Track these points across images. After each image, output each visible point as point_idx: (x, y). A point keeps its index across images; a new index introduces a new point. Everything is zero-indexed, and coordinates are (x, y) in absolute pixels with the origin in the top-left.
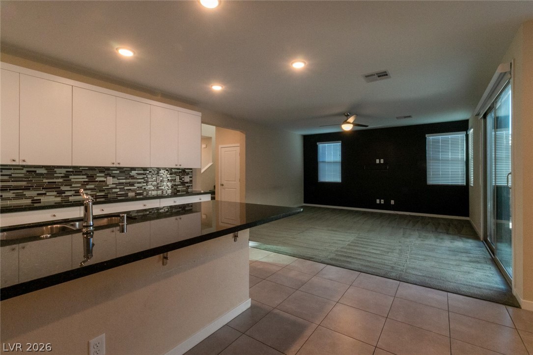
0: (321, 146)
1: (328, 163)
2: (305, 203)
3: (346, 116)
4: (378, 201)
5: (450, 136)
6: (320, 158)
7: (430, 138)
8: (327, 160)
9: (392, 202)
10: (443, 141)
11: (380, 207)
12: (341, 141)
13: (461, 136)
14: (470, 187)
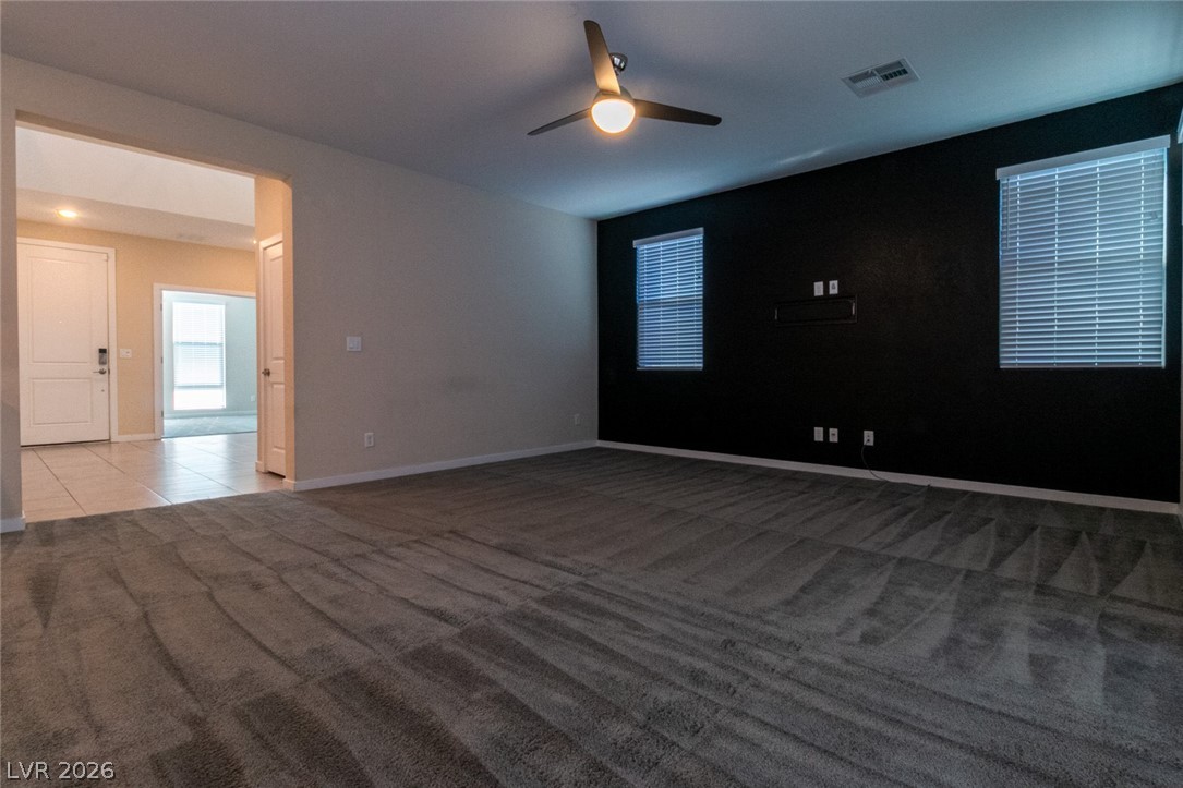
0: (645, 249)
1: (667, 304)
2: (602, 437)
4: (819, 435)
5: (1099, 163)
6: (643, 291)
7: (1015, 181)
8: (664, 294)
9: (869, 437)
10: (1070, 187)
11: (824, 454)
12: (702, 230)
13: (1147, 156)
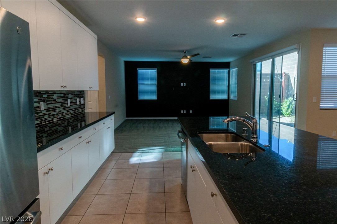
0: (140, 71)
1: (146, 85)
2: (127, 117)
3: (184, 53)
4: (182, 112)
5: (221, 71)
6: (140, 81)
7: (212, 71)
8: (146, 82)
9: (191, 112)
10: (218, 73)
12: (156, 69)
13: (226, 71)
14: (229, 100)
